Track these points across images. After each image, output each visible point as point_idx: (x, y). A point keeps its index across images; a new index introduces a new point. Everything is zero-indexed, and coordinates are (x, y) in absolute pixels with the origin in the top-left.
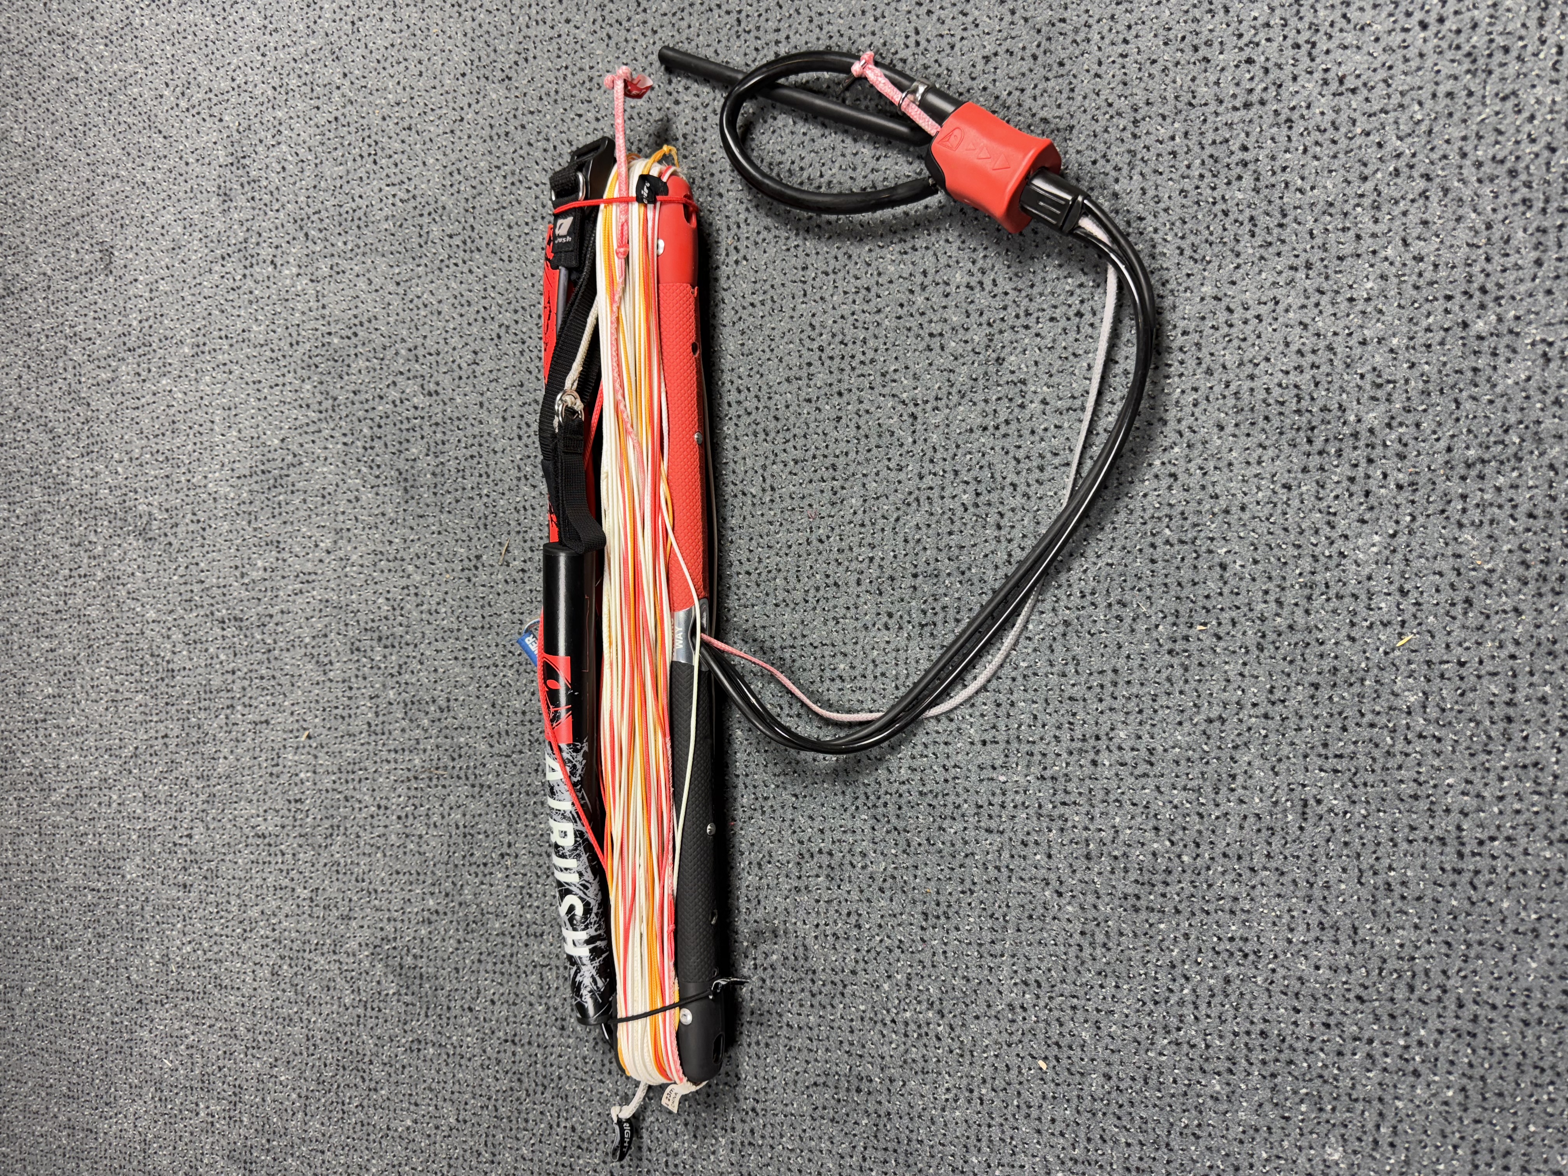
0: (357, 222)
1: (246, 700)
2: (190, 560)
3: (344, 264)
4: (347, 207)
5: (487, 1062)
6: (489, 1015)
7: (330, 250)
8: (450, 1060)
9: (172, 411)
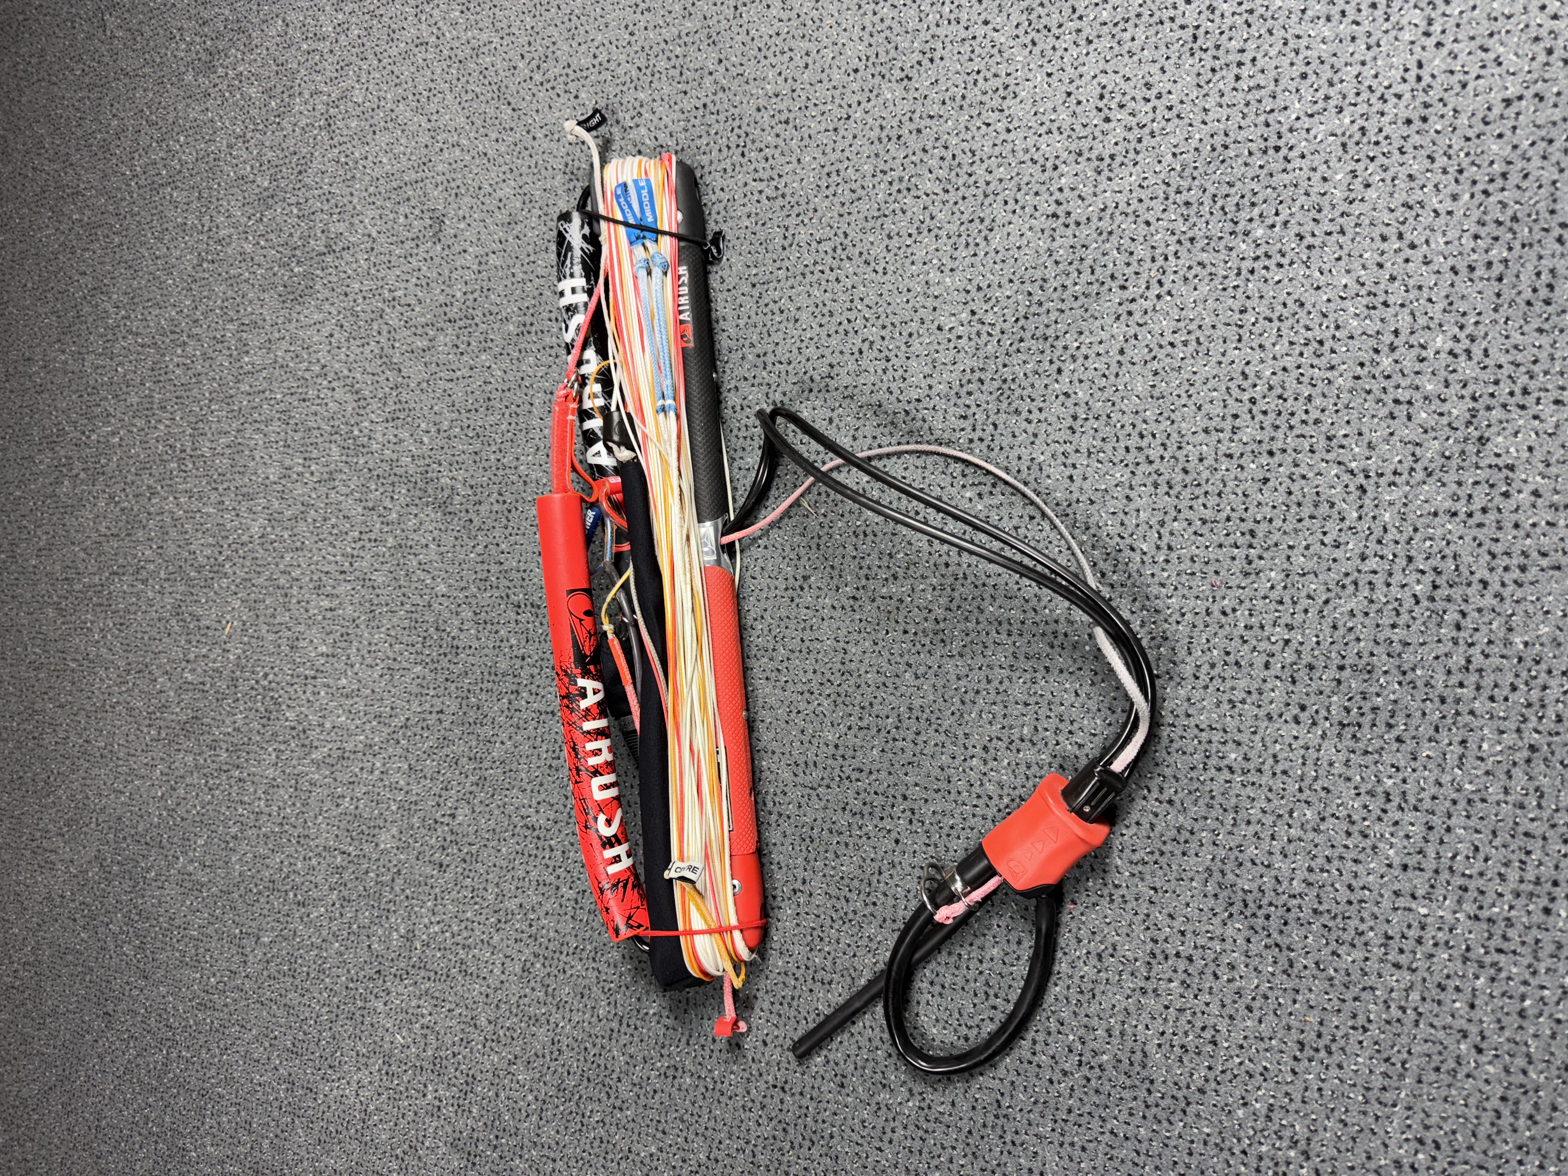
1: (533, 688)
2: (491, 539)
5: (750, 1104)
6: (758, 1056)
8: (708, 1095)
9: (489, 388)
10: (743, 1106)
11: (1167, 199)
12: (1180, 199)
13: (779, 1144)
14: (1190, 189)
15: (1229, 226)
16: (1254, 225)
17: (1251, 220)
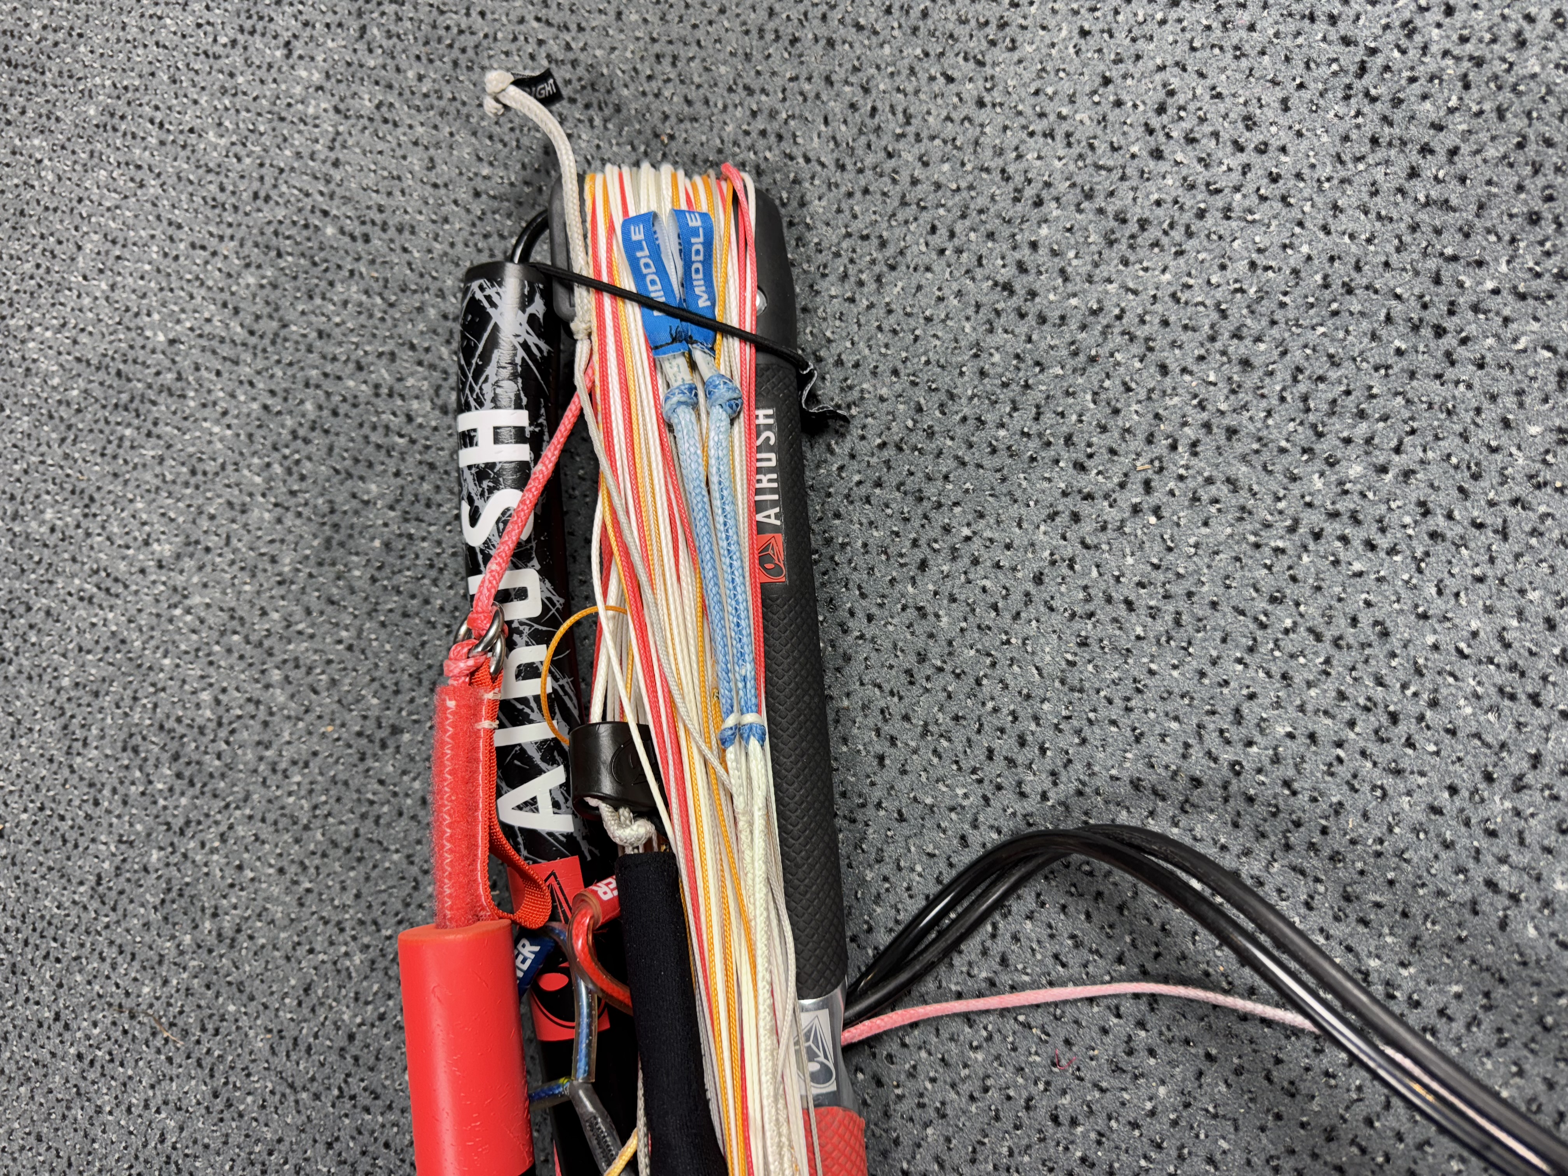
11: (1213, 339)
12: (1238, 349)
14: (1258, 339)
15: (1304, 436)
16: (1352, 451)
17: (1348, 441)
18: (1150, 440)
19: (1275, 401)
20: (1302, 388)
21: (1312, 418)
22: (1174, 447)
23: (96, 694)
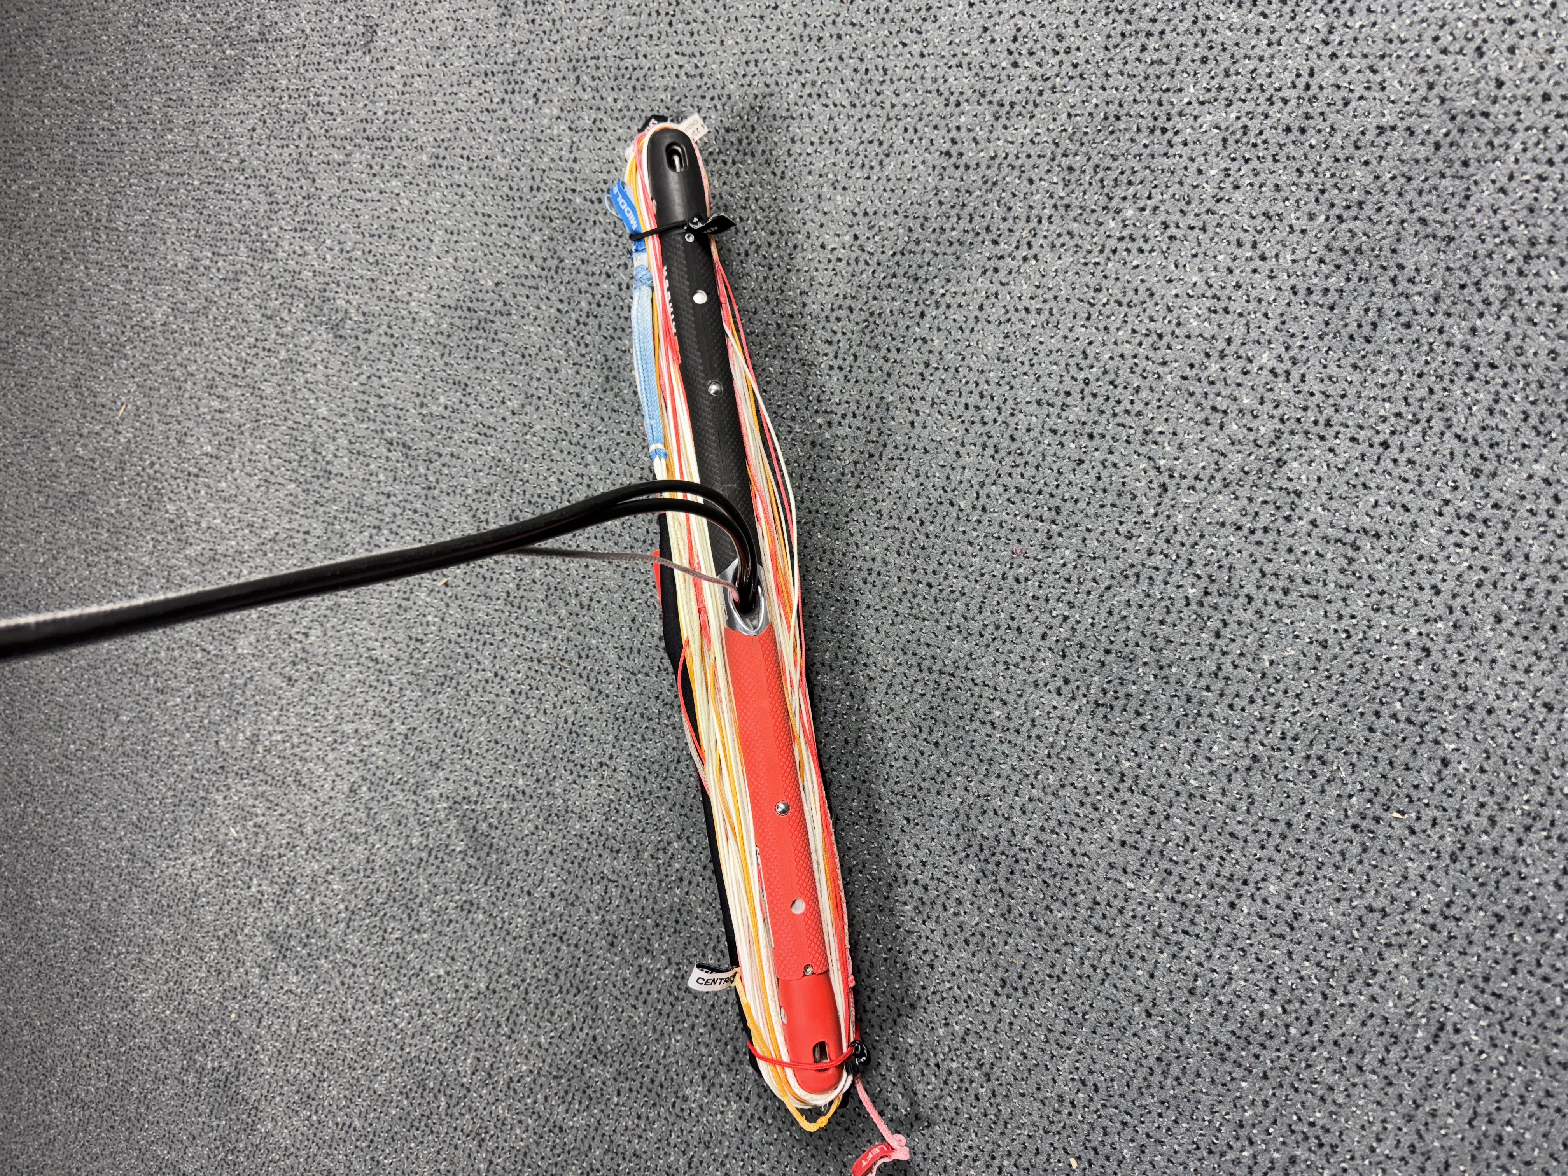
0: (633, 82)
3: (608, 123)
4: (628, 63)
7: (598, 102)
9: (394, 216)
10: (525, 948)
11: (1053, 159)
12: (1066, 162)
13: (549, 987)
14: (1076, 155)
15: (1103, 200)
16: (1127, 204)
17: (1124, 198)
18: (1028, 220)
19: (1087, 186)
20: (1099, 176)
21: (1106, 190)
22: (1040, 222)
23: (489, 494)
